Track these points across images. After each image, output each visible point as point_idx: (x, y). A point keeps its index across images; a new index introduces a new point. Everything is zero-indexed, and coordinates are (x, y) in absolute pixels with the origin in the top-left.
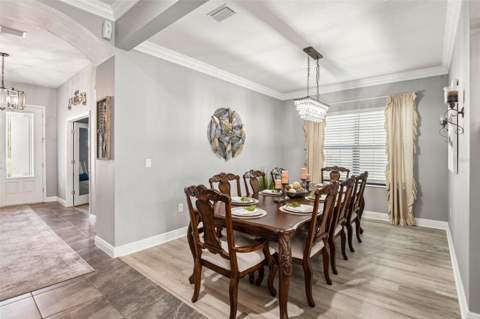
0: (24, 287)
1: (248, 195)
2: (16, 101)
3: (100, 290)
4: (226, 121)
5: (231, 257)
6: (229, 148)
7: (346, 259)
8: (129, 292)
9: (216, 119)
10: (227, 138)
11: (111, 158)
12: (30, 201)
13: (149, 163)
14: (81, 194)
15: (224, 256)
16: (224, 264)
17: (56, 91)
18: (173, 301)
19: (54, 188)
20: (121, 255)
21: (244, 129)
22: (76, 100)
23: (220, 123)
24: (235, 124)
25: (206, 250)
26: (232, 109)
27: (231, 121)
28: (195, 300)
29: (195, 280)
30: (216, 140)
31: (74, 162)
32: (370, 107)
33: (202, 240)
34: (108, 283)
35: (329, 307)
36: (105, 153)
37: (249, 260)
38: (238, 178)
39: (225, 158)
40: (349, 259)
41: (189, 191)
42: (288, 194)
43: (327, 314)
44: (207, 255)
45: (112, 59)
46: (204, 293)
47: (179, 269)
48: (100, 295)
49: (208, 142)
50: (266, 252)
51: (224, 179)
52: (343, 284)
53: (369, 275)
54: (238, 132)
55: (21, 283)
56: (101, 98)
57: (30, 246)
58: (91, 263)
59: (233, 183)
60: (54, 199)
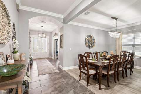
0: (47, 73)
1: (95, 58)
2: (44, 36)
3: (61, 75)
4: (90, 38)
5: (88, 71)
6: (91, 45)
7: (124, 78)
8: (66, 76)
9: (87, 38)
10: (90, 43)
11: (63, 48)
12: (46, 57)
13: (71, 49)
14: (56, 56)
15: (86, 70)
16: (86, 72)
17: (51, 33)
18: (75, 80)
19: (51, 55)
20: (65, 70)
21: (95, 40)
22: (55, 35)
23: (88, 39)
24: (92, 39)
25: (82, 69)
26: (91, 35)
27: (91, 38)
28: (80, 80)
29: (80, 76)
30: (87, 44)
31: (55, 49)
32: (138, 32)
33: (81, 67)
34: (62, 74)
35: (113, 88)
36: (62, 47)
37: (92, 72)
38: (92, 53)
39: (90, 48)
40: (125, 78)
41: (79, 55)
42: (106, 58)
43: (112, 89)
44: (83, 70)
45: (63, 26)
46: (82, 79)
47: (77, 74)
48: (61, 76)
49: (85, 44)
50: (97, 71)
51: (88, 53)
52: (120, 84)
53: (130, 83)
54: (93, 41)
55: (47, 72)
56: (61, 35)
57: (47, 66)
58: (59, 70)
59: (90, 55)
60: (50, 57)
